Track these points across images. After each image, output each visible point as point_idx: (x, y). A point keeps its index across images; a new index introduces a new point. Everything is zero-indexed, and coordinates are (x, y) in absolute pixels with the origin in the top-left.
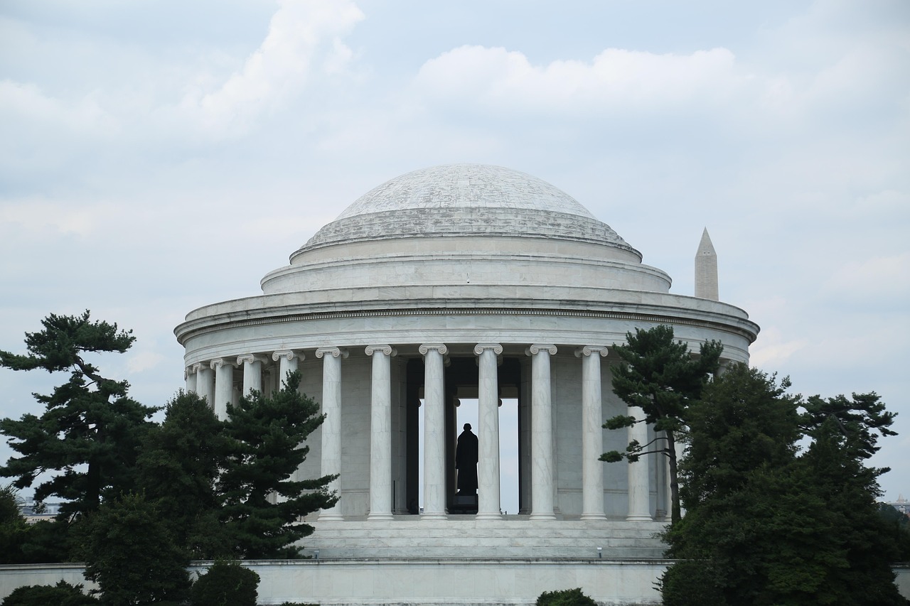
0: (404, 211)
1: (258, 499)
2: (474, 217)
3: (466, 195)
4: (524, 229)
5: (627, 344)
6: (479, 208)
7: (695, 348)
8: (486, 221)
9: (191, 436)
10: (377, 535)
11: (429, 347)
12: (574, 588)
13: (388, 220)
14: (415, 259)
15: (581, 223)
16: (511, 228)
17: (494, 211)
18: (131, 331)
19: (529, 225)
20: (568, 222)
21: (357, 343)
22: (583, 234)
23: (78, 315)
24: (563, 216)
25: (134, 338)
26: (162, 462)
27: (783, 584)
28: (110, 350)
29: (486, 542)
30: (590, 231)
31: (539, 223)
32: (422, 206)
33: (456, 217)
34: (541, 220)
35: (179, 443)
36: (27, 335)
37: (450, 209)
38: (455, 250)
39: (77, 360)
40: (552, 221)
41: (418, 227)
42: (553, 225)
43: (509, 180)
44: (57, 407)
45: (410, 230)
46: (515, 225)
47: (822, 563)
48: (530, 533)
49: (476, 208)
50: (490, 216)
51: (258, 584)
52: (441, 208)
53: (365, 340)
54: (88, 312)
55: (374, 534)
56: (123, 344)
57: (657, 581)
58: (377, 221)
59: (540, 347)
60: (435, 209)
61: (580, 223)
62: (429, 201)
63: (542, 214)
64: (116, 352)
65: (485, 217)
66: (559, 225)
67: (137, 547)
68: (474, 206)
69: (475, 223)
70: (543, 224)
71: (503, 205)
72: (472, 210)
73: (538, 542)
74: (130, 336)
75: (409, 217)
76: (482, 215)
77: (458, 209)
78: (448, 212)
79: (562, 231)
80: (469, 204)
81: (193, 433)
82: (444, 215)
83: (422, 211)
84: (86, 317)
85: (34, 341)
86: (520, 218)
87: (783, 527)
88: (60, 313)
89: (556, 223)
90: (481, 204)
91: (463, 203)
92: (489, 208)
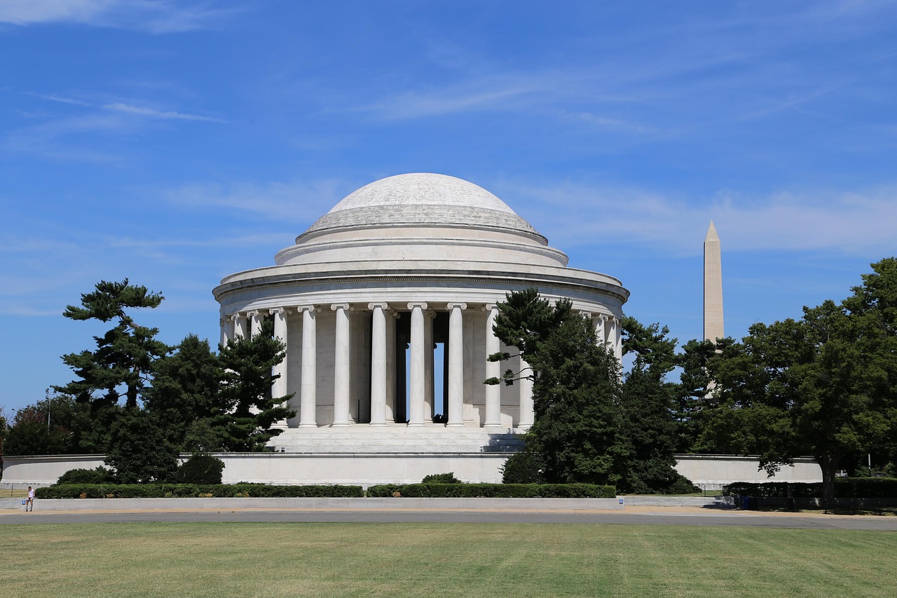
0: (369, 207)
1: (243, 411)
2: (417, 212)
3: (414, 196)
4: (453, 221)
5: (506, 301)
6: (422, 205)
7: (552, 304)
8: (426, 214)
9: (189, 366)
10: (336, 437)
11: (375, 304)
12: (447, 472)
13: (358, 214)
14: (372, 242)
15: (498, 216)
16: (443, 219)
17: (432, 207)
18: (161, 293)
19: (457, 217)
20: (488, 215)
21: (326, 302)
22: (497, 223)
23: (121, 281)
24: (484, 210)
25: (162, 298)
26: (167, 384)
27: (584, 468)
28: (145, 306)
29: (410, 443)
30: (504, 222)
31: (465, 216)
32: (382, 204)
33: (405, 211)
34: (466, 214)
35: (180, 371)
36: (83, 295)
37: (401, 206)
38: (402, 235)
39: (120, 313)
40: (475, 214)
41: (377, 219)
42: (475, 217)
43: (447, 185)
44: (104, 346)
45: (372, 221)
46: (447, 218)
47: (611, 453)
48: (444, 436)
49: (419, 206)
50: (429, 210)
51: (223, 469)
52: (395, 205)
53: (331, 300)
54: (127, 279)
55: (334, 437)
56: (154, 302)
57: (501, 467)
58: (351, 215)
59: (454, 304)
60: (390, 206)
61: (496, 216)
62: (388, 200)
63: (468, 209)
64: (149, 308)
65: (426, 212)
66: (480, 217)
67: (137, 442)
68: (418, 203)
69: (417, 216)
70: (468, 216)
71: (440, 203)
72: (417, 206)
73: (447, 442)
74: (160, 296)
75: (373, 211)
76: (424, 210)
77: (407, 206)
78: (399, 208)
79: (481, 222)
80: (415, 202)
81: (191, 364)
82: (396, 210)
83: (381, 207)
84: (126, 283)
85: (88, 299)
86: (451, 212)
87: (585, 428)
88: (107, 281)
89: (477, 215)
90: (424, 202)
91: (411, 202)
92: (430, 205)
